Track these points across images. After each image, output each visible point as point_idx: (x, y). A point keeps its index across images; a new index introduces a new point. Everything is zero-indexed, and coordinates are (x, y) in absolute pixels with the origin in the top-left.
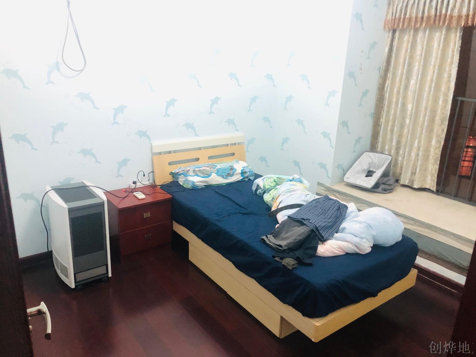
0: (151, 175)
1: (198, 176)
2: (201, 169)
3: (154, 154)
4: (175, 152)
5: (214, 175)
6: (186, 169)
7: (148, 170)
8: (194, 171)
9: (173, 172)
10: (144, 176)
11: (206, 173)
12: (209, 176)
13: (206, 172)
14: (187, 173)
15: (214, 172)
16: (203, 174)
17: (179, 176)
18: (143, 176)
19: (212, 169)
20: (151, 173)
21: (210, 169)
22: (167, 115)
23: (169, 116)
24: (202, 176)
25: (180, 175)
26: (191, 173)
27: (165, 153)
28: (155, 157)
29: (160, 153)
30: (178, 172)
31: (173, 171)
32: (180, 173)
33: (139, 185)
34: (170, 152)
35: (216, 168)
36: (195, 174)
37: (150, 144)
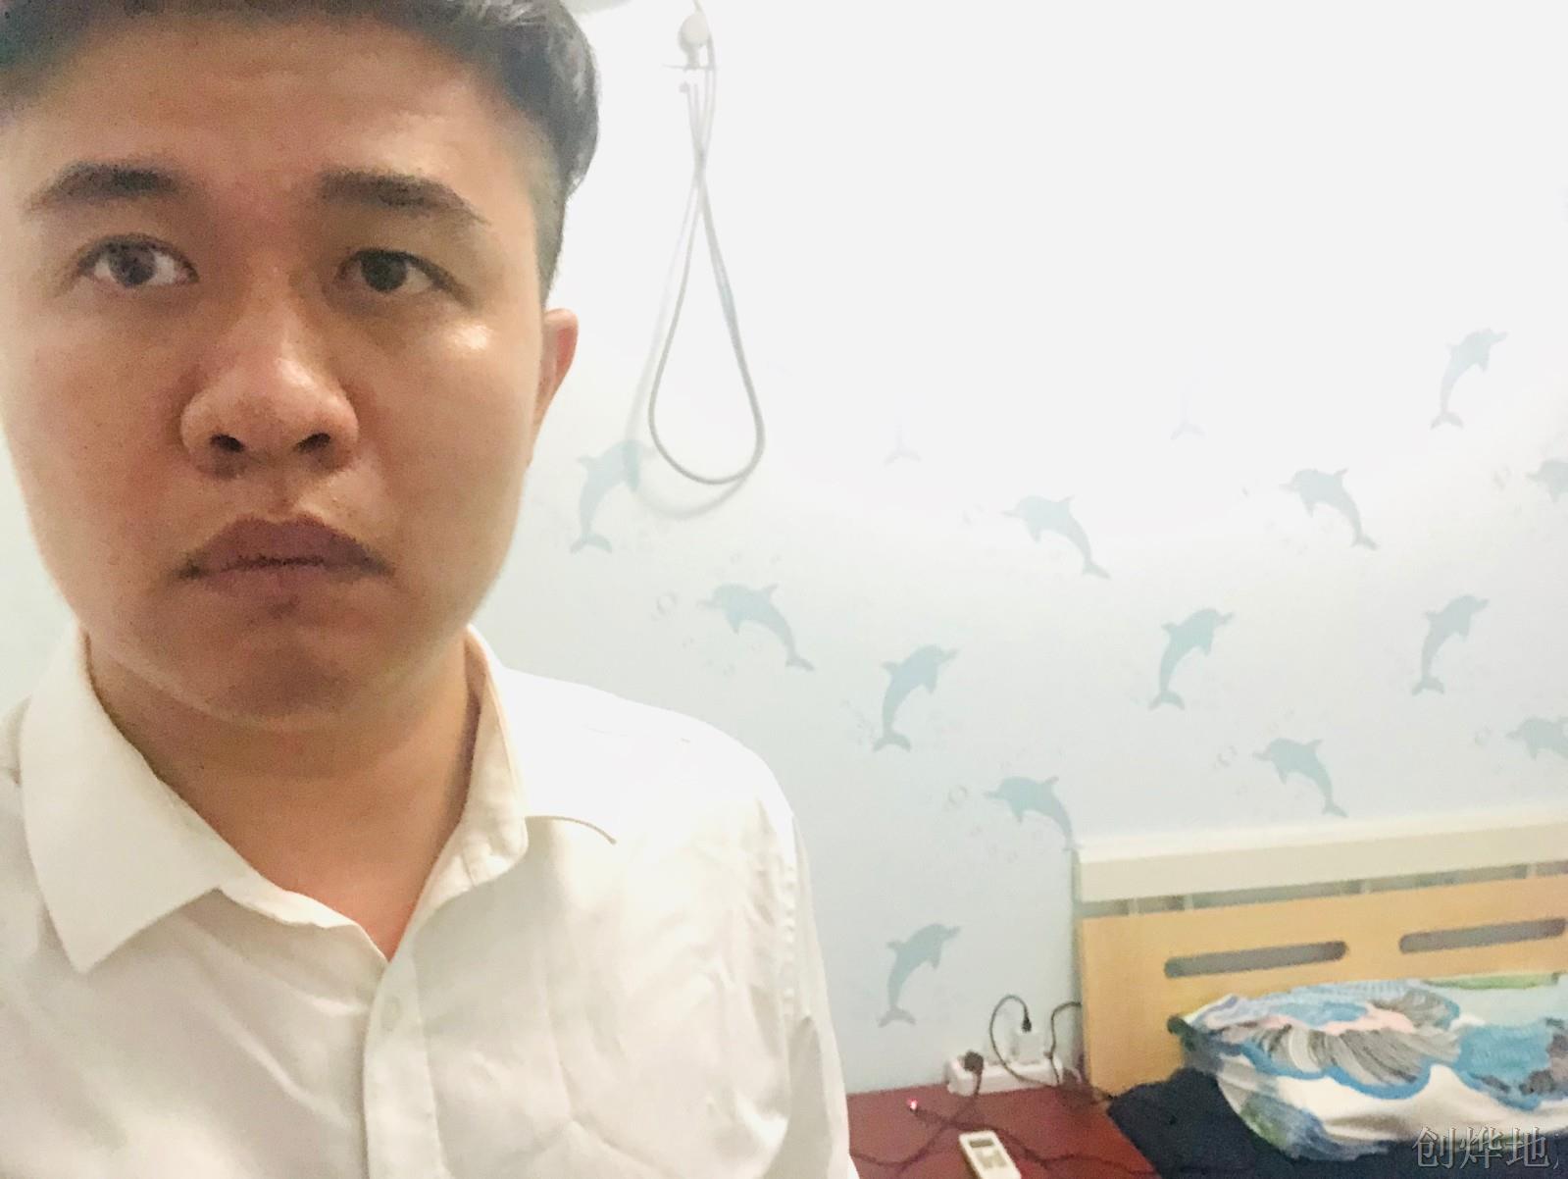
0: (1065, 1019)
1: (1344, 1079)
2: (1362, 1025)
3: (1085, 911)
4: (1203, 901)
5: (1442, 1081)
6: (1267, 1019)
7: (1046, 992)
8: (1317, 1039)
9: (1189, 1019)
10: (1027, 1025)
11: (1388, 1063)
12: (1411, 1080)
13: (1393, 1052)
14: (1272, 1049)
15: (1445, 1058)
16: (1378, 1069)
17: (1223, 1056)
18: (1019, 1031)
19: (1429, 1031)
20: (1067, 1013)
21: (1413, 1030)
22: (1167, 697)
23: (1177, 701)
24: (1368, 1079)
25: (1235, 1050)
26: (1297, 1049)
27: (1148, 905)
28: (1090, 926)
29: (1122, 907)
30: (1221, 1030)
31: (1191, 1010)
32: (1231, 1038)
33: (994, 1078)
34: (1175, 903)
35: (1456, 1024)
36: (1320, 1063)
37: (1066, 850)
